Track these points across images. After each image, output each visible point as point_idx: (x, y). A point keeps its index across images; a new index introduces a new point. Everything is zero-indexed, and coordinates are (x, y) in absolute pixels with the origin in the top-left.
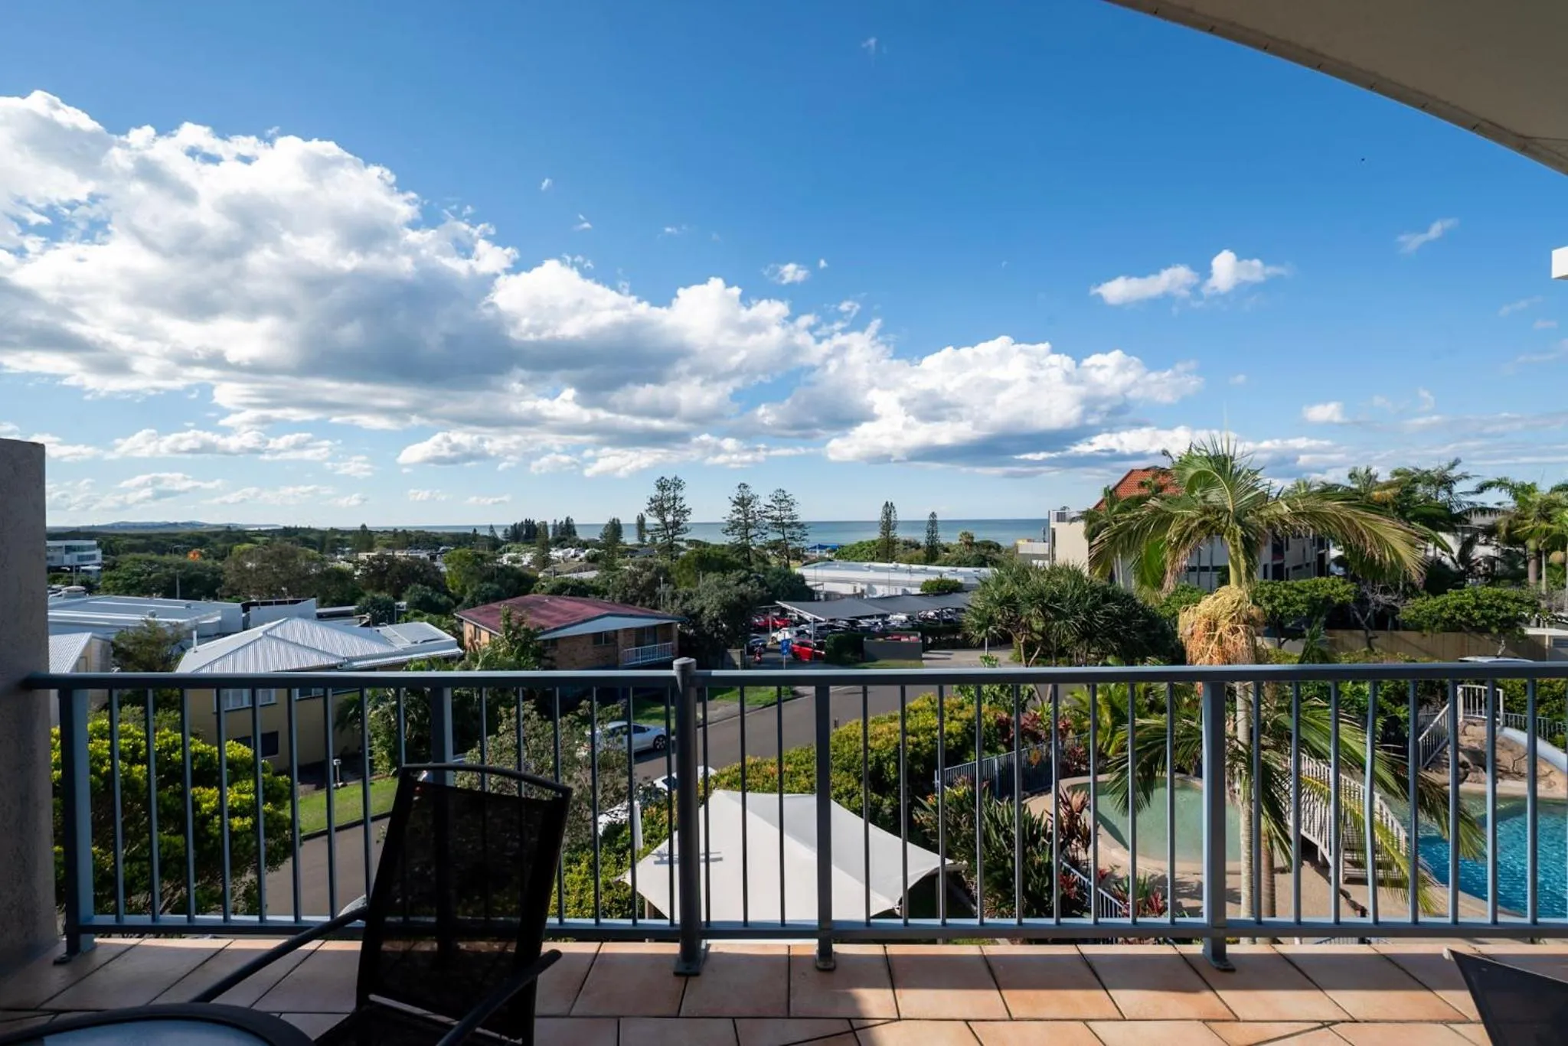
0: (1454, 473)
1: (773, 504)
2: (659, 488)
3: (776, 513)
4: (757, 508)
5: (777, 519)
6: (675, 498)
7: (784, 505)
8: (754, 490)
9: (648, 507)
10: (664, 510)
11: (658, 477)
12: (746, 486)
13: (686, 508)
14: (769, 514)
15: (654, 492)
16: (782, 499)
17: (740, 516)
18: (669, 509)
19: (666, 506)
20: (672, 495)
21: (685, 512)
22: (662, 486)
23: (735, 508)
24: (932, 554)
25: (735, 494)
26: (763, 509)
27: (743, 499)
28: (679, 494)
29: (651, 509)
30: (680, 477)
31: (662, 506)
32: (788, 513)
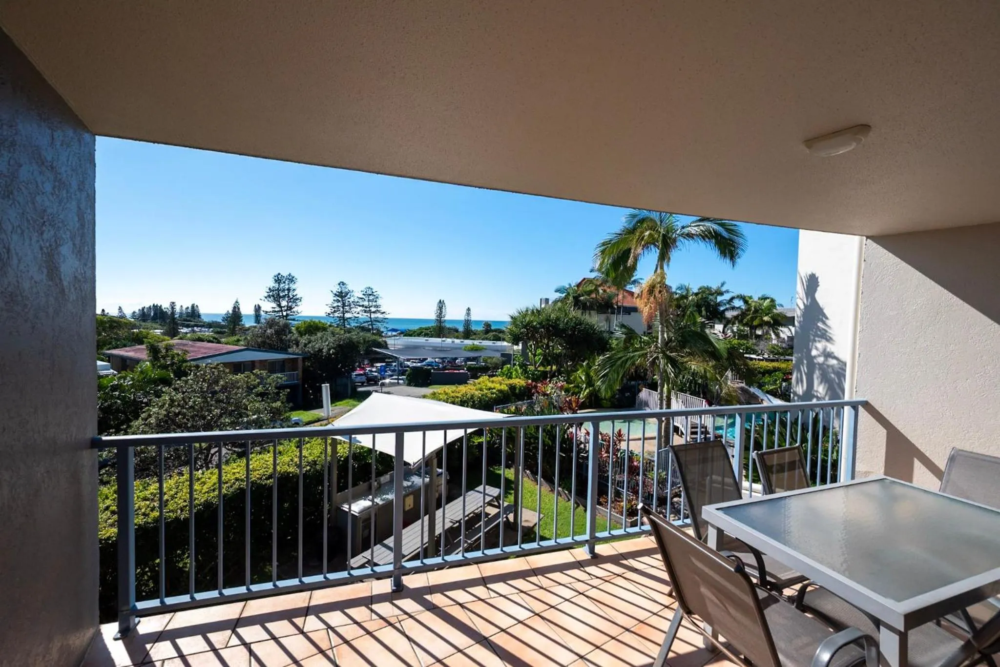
0: (724, 289)
1: (364, 297)
2: (276, 281)
3: (366, 303)
4: (352, 300)
5: (366, 307)
6: (289, 290)
7: (371, 298)
8: (350, 287)
9: (266, 295)
10: (281, 297)
11: (276, 273)
12: (343, 284)
13: (298, 297)
14: (361, 304)
15: (272, 284)
16: (370, 294)
17: (339, 304)
18: (284, 297)
19: (281, 295)
20: (287, 287)
21: (297, 299)
22: (278, 279)
23: (335, 299)
24: (468, 334)
25: (337, 289)
26: (356, 300)
27: (341, 292)
28: (292, 286)
29: (269, 296)
30: (293, 274)
31: (279, 294)
32: (374, 304)
